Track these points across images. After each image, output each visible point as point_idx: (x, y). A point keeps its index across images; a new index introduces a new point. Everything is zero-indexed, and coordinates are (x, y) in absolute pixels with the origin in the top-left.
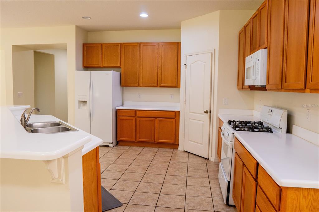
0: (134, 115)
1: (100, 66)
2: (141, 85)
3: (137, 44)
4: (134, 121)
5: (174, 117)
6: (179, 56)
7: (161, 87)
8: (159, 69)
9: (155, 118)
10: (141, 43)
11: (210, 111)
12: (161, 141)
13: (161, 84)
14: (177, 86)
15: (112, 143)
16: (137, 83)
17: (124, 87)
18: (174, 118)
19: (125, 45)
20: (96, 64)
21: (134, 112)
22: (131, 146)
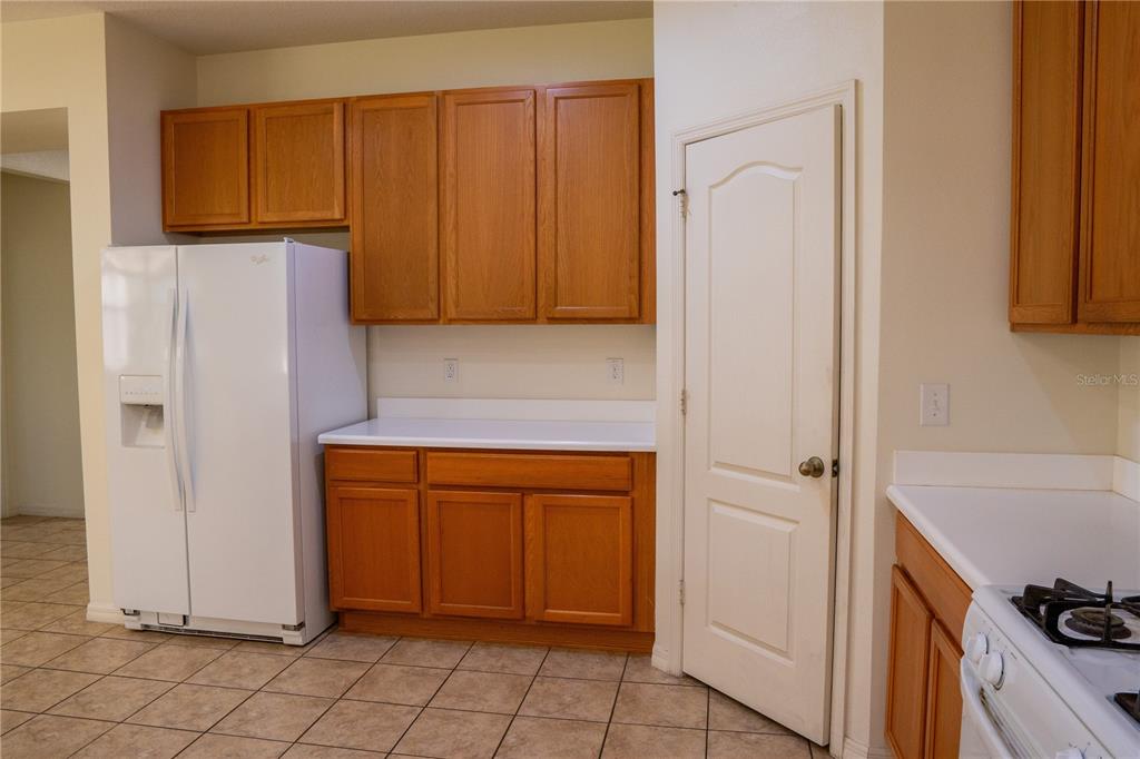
0: (411, 477)
1: (245, 220)
2: (452, 313)
3: (423, 102)
4: (412, 508)
5: (623, 485)
6: (646, 153)
7: (552, 320)
8: (540, 229)
9: (524, 491)
10: (446, 93)
11: (836, 463)
12: (555, 613)
13: (556, 305)
14: (640, 314)
15: (300, 626)
16: (433, 306)
17: (376, 328)
18: (626, 493)
19: (365, 105)
20: (227, 211)
21: (411, 463)
22: (402, 637)
